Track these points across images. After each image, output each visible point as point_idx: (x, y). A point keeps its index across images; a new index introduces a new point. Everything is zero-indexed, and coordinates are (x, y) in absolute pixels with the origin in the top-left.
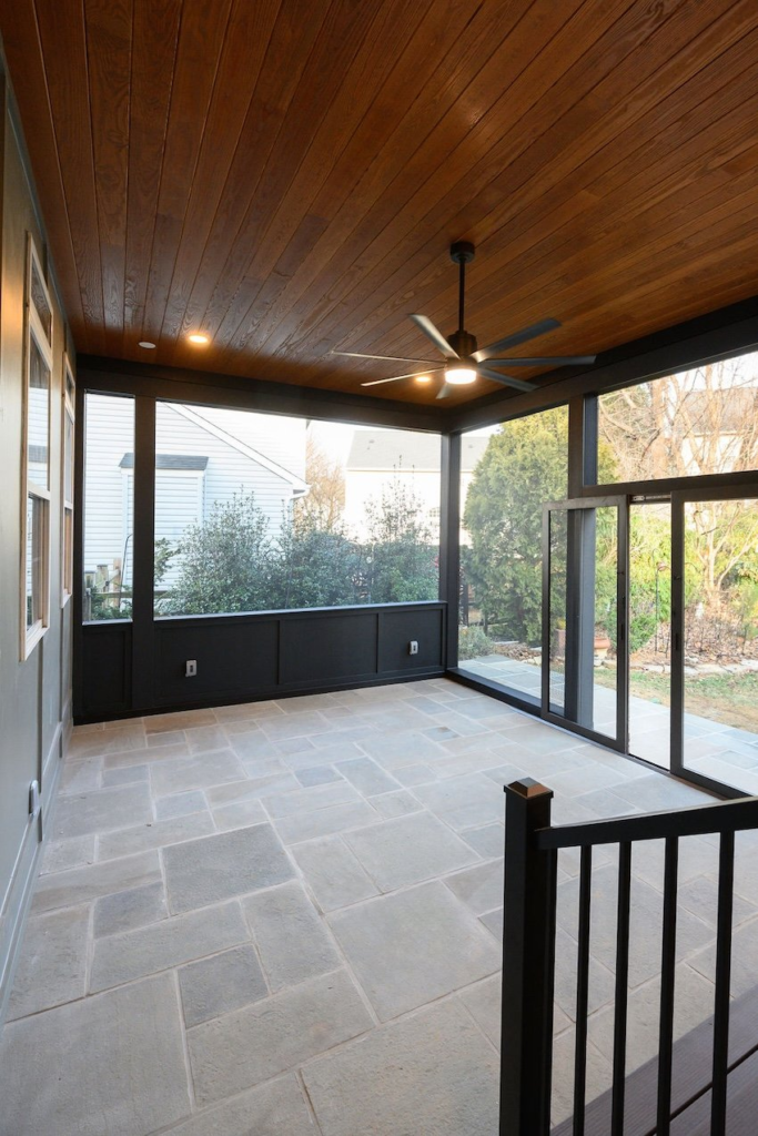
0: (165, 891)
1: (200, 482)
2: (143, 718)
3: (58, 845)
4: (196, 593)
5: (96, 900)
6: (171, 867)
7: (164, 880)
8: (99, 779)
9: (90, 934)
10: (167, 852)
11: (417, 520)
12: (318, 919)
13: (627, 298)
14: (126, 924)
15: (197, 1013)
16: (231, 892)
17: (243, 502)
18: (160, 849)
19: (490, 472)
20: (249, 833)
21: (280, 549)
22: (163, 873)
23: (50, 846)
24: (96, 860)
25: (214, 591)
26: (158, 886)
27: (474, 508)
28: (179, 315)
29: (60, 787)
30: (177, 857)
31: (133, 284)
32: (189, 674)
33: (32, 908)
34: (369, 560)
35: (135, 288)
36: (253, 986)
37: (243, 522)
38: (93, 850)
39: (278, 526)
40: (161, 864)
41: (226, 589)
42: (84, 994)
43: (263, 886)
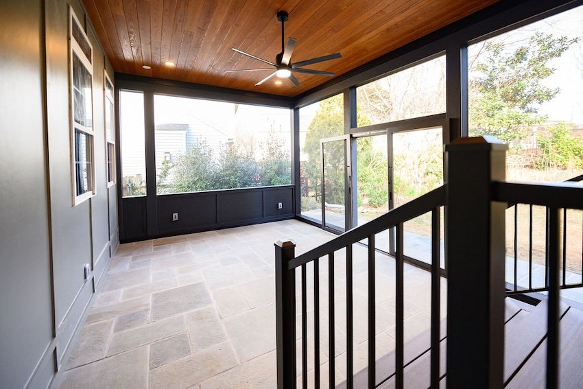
0: (150, 312)
1: (185, 136)
2: (153, 240)
3: (103, 294)
4: (181, 185)
5: (117, 317)
6: (155, 301)
7: (150, 307)
8: (128, 266)
9: (112, 331)
10: (154, 295)
11: (282, 149)
12: (220, 321)
13: (363, 39)
14: (129, 327)
15: (156, 362)
16: (182, 311)
17: (202, 142)
18: (151, 294)
19: (315, 127)
20: (194, 286)
21: (220, 164)
22: (151, 305)
23: (99, 295)
24: (120, 300)
25: (189, 183)
26: (147, 310)
27: (308, 144)
28: (158, 52)
29: (109, 270)
30: (157, 298)
31: (133, 36)
32: (174, 219)
33: (86, 321)
34: (260, 168)
35: (134, 37)
36: (185, 350)
37: (202, 151)
38: (120, 296)
39: (218, 153)
40: (150, 300)
41: (194, 183)
42: (105, 356)
43: (197, 307)
